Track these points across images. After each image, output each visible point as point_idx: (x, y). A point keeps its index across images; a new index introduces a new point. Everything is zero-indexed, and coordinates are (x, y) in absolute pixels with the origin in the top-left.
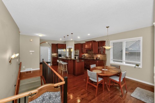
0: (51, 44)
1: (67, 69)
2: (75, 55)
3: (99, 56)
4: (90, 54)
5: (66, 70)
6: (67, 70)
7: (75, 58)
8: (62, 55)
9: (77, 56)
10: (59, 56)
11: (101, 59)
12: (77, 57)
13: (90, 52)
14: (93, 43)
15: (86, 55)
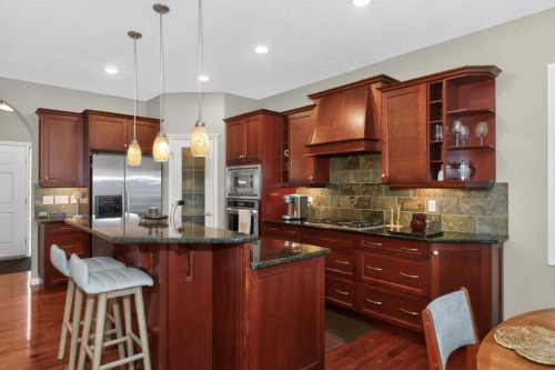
0: (29, 111)
1: (144, 342)
2: (233, 203)
3: (431, 202)
4: (348, 191)
5: (137, 349)
6: (145, 355)
7: (233, 222)
8: (128, 203)
9: (249, 205)
10: (103, 213)
11: (452, 226)
12: (245, 216)
13: (352, 178)
14: (377, 95)
15: (313, 195)
